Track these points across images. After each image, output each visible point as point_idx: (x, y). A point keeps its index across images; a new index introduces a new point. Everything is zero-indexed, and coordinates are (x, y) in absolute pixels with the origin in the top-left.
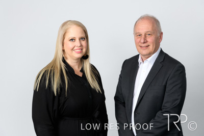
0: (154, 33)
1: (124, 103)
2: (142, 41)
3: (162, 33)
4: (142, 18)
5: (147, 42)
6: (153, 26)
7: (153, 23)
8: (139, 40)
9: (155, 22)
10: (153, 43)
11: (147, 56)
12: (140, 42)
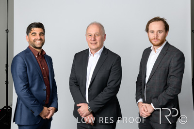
0: (100, 34)
2: (93, 39)
4: (92, 24)
6: (100, 29)
7: (100, 28)
8: (90, 38)
9: (101, 27)
10: (100, 41)
11: (95, 50)
12: (91, 40)
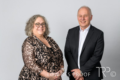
1: (70, 51)
3: (92, 16)
5: (85, 19)
